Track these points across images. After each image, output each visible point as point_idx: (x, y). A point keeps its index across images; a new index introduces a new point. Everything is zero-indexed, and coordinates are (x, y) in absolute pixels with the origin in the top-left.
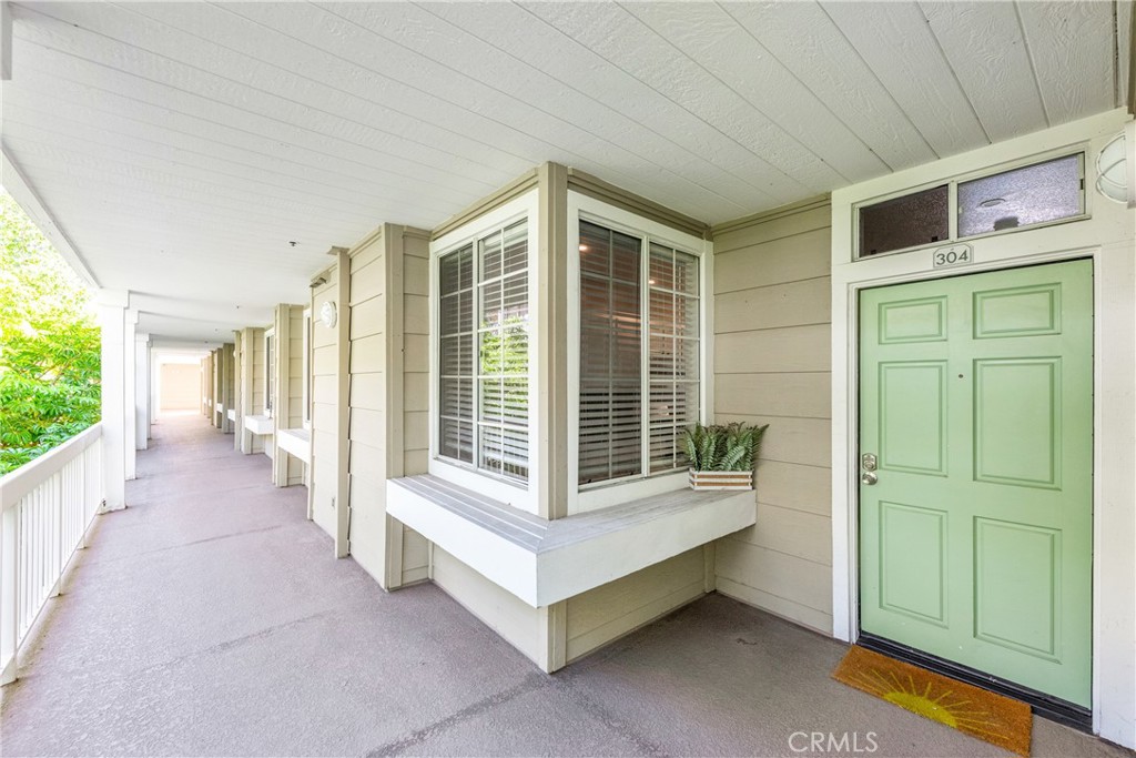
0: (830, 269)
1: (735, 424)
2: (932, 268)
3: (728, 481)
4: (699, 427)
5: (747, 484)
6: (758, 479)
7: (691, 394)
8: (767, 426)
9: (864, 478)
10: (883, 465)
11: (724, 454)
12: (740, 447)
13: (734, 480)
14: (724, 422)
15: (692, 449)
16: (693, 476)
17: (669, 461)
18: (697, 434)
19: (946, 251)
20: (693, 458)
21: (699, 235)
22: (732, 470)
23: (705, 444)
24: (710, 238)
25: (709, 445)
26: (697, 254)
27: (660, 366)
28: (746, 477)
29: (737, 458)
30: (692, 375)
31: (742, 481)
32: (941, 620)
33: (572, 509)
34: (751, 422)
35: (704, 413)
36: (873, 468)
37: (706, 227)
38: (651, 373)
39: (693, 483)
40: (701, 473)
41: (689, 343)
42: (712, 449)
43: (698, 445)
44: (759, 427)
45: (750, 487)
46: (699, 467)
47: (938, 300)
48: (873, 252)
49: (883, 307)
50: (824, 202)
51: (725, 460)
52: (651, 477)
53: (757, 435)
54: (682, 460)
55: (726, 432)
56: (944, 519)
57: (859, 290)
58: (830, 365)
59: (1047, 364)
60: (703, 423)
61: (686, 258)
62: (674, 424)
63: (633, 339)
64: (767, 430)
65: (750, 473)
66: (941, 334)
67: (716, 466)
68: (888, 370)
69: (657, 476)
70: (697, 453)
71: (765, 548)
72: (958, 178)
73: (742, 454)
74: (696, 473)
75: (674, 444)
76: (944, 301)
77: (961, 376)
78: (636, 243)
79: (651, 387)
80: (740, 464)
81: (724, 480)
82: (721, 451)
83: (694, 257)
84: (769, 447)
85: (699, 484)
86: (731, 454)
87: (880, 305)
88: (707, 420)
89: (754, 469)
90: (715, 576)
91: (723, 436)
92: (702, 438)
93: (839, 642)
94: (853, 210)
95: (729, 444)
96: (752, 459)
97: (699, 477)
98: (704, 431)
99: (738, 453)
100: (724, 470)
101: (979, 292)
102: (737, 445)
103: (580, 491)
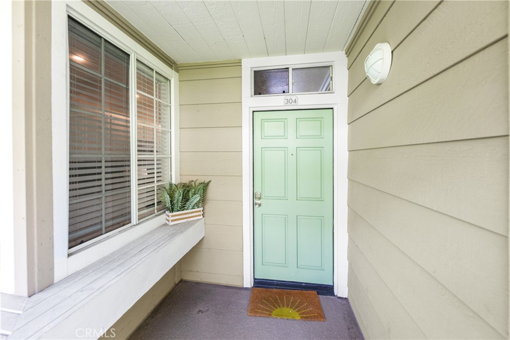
0: (241, 99)
1: (193, 181)
2: (283, 105)
3: (190, 215)
4: (171, 185)
5: (200, 215)
6: (205, 211)
7: (166, 164)
8: (210, 181)
9: (256, 205)
10: (263, 197)
11: (188, 200)
12: (197, 195)
13: (193, 215)
14: (186, 180)
15: (168, 199)
16: (168, 216)
17: (152, 209)
18: (170, 189)
19: (289, 98)
20: (168, 205)
21: (171, 66)
22: (192, 209)
23: (176, 195)
24: (177, 70)
25: (178, 196)
26: (169, 78)
27: (144, 146)
28: (200, 211)
29: (195, 201)
30: (166, 153)
31: (198, 214)
32: (285, 264)
33: (58, 275)
34: (202, 179)
35: (174, 175)
36: (260, 198)
37: (175, 63)
38: (138, 151)
39: (168, 221)
40: (174, 213)
41: (163, 132)
42: (181, 198)
43: (172, 197)
44: (206, 182)
45: (202, 217)
46: (172, 210)
47: (284, 120)
48: (260, 94)
49: (263, 121)
50: (238, 64)
51: (188, 203)
52: (139, 224)
53: (205, 186)
54: (161, 206)
55: (188, 187)
56: (287, 219)
57: (253, 112)
58: (241, 148)
59: (319, 150)
60: (174, 182)
61: (162, 79)
62: (156, 184)
63: (124, 126)
64: (210, 183)
65: (202, 209)
66: (285, 136)
67: (183, 208)
68: (265, 152)
69: (143, 222)
70: (171, 201)
71: (210, 249)
72: (293, 66)
73: (198, 199)
74: (171, 214)
75: (156, 198)
76: (286, 120)
77: (292, 155)
78: (125, 56)
79: (138, 160)
80: (197, 205)
81: (187, 216)
82: (186, 199)
83: (167, 79)
84: (211, 192)
85: (172, 221)
86: (192, 200)
87: (262, 120)
88: (176, 179)
89: (203, 206)
90: (181, 271)
91: (187, 190)
92: (174, 191)
93: (246, 289)
94: (251, 70)
95: (190, 194)
96: (203, 201)
97: (172, 216)
98: (174, 186)
99: (196, 198)
100: (187, 209)
101: (298, 118)
102: (195, 194)
103: (69, 255)
